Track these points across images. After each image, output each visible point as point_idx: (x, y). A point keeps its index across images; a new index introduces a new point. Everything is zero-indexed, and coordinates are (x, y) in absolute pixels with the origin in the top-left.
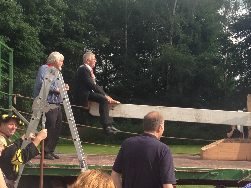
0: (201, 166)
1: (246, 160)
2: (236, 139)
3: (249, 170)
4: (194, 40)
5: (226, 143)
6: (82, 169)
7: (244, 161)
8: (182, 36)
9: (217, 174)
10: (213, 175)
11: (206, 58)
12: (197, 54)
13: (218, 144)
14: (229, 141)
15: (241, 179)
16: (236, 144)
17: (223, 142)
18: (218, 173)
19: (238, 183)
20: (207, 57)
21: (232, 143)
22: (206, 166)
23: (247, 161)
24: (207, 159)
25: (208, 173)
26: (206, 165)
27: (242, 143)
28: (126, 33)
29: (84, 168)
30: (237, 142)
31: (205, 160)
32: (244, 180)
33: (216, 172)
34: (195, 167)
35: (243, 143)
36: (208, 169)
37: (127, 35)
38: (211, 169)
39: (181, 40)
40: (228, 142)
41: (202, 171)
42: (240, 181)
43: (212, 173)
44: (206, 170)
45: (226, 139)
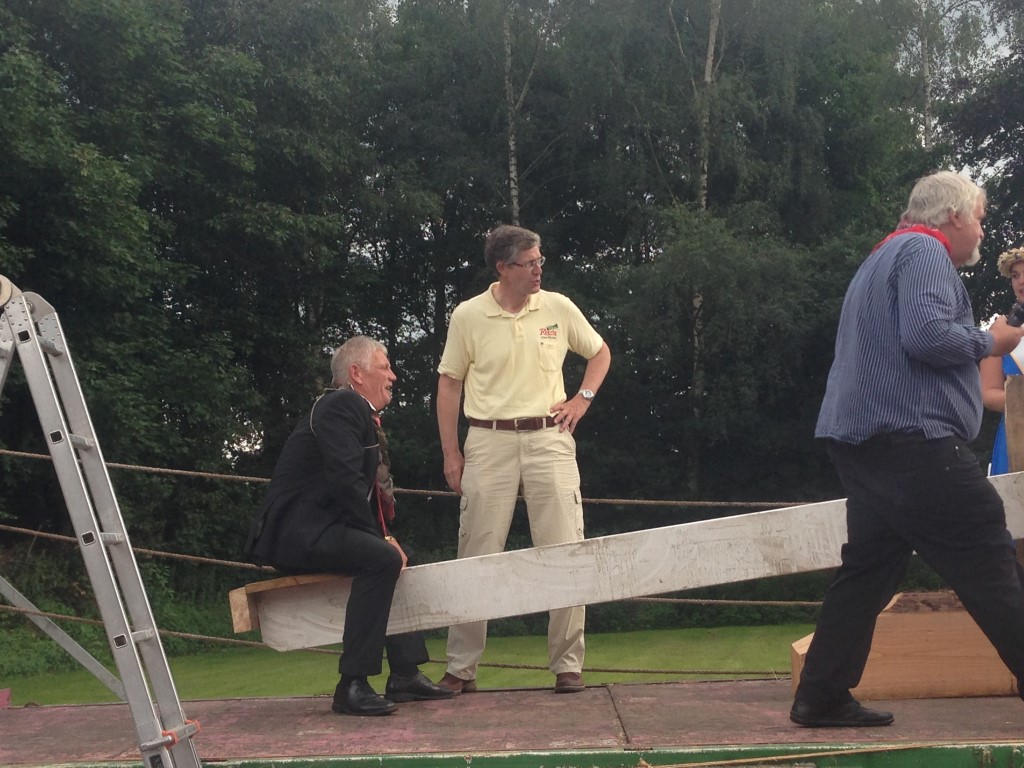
0: (781, 735)
7: (999, 697)
8: (747, 169)
11: (849, 254)
12: (813, 242)
16: (958, 616)
17: (895, 609)
21: (936, 614)
22: (802, 735)
23: (1014, 694)
28: (513, 168)
34: (748, 744)
38: (823, 750)
40: (917, 609)
44: (799, 761)
45: (910, 595)
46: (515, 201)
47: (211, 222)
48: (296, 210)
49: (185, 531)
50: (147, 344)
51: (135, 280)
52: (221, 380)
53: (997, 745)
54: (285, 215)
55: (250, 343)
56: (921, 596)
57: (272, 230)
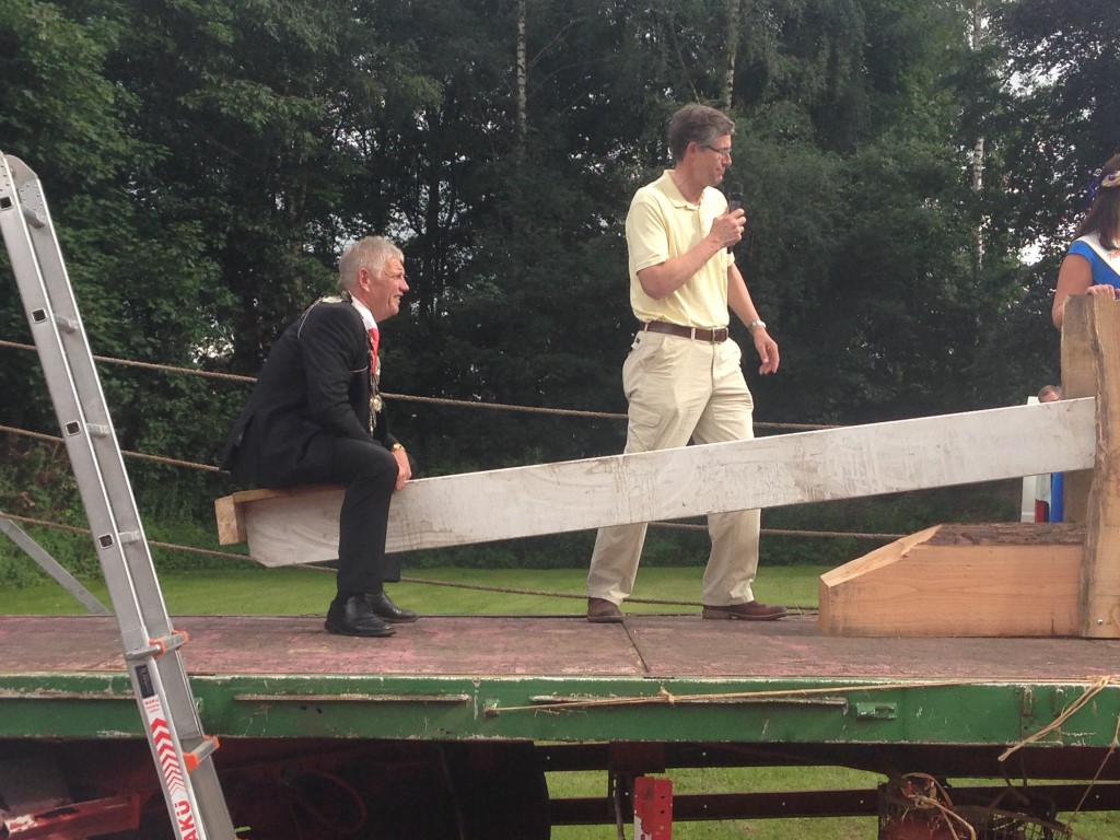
0: (810, 668)
1: (1053, 630)
2: (997, 525)
3: (1062, 688)
4: (831, 81)
5: (946, 548)
6: (145, 700)
7: (1038, 637)
8: (778, 66)
9: (891, 711)
10: (868, 719)
11: (887, 164)
12: (845, 149)
13: (903, 553)
14: (963, 535)
15: (1021, 737)
16: (999, 551)
17: (933, 541)
18: (893, 706)
19: (1001, 758)
20: (890, 161)
21: (977, 548)
22: (832, 669)
23: (1054, 636)
24: (848, 633)
25: (839, 707)
26: (834, 666)
27: (1030, 544)
28: (521, 54)
29: (156, 697)
30: (1002, 543)
31: (838, 636)
32: (1032, 740)
33: (882, 705)
34: (775, 676)
35: (1036, 544)
36: (844, 685)
37: (527, 63)
38: (855, 685)
39: (770, 83)
40: (956, 542)
41: (809, 696)
42: (1010, 751)
43: (864, 709)
44: (830, 694)
45: (950, 526)
46: (522, 91)
47: (182, 99)
48: (278, 90)
49: (146, 441)
50: (108, 231)
51: (96, 160)
52: (190, 275)
53: (1039, 684)
54: (265, 95)
55: (223, 236)
56: (960, 528)
57: (250, 112)
